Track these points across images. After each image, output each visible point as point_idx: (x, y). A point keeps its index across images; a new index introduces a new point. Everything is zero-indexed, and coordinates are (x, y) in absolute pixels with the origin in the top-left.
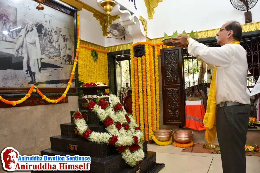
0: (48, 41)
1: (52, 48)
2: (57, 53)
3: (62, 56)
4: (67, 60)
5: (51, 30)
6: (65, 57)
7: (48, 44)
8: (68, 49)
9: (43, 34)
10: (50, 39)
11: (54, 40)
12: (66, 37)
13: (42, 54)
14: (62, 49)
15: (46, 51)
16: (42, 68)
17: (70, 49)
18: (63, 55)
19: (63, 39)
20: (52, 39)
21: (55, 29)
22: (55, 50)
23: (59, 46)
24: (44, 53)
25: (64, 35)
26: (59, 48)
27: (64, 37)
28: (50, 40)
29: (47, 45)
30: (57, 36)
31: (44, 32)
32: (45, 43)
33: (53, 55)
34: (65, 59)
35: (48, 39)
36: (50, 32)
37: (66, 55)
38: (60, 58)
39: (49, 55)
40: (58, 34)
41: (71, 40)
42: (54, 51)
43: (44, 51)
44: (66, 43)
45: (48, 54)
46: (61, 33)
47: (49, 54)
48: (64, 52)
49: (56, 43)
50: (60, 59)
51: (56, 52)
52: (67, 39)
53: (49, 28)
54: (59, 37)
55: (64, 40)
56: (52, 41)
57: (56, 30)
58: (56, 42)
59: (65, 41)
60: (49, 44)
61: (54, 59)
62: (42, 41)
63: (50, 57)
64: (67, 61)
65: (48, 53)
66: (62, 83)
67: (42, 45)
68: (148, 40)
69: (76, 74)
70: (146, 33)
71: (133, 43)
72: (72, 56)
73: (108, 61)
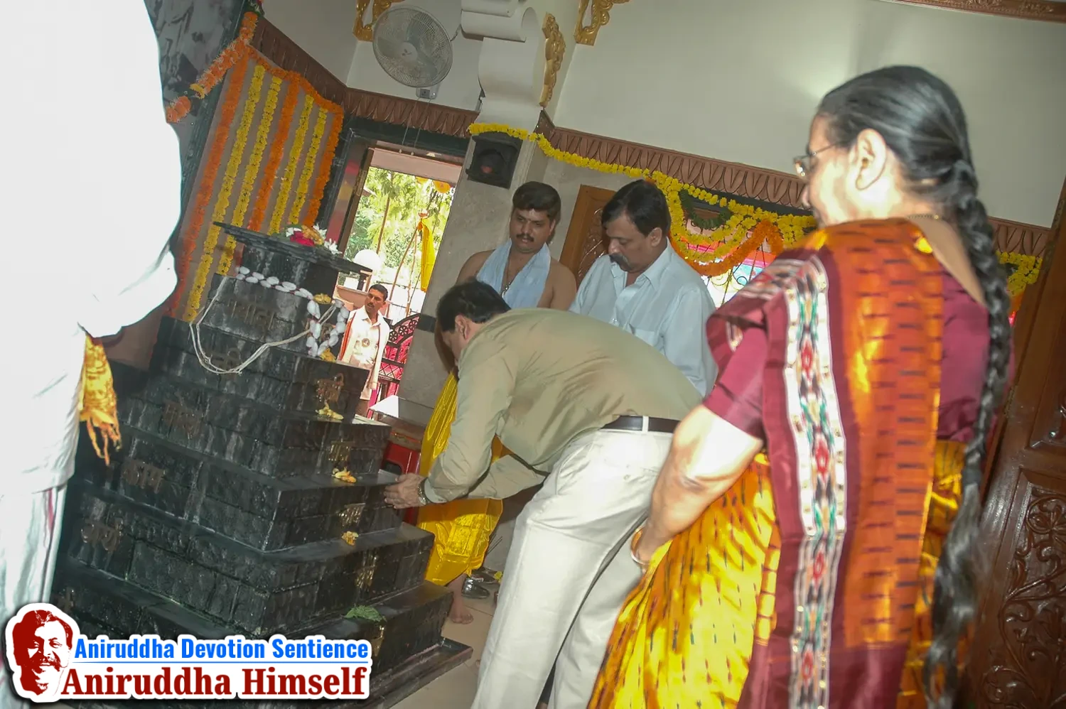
8: (194, 35)
48: (171, 41)
68: (545, 125)
69: (191, 157)
70: (549, 94)
71: (473, 115)
72: (202, 72)
73: (339, 151)
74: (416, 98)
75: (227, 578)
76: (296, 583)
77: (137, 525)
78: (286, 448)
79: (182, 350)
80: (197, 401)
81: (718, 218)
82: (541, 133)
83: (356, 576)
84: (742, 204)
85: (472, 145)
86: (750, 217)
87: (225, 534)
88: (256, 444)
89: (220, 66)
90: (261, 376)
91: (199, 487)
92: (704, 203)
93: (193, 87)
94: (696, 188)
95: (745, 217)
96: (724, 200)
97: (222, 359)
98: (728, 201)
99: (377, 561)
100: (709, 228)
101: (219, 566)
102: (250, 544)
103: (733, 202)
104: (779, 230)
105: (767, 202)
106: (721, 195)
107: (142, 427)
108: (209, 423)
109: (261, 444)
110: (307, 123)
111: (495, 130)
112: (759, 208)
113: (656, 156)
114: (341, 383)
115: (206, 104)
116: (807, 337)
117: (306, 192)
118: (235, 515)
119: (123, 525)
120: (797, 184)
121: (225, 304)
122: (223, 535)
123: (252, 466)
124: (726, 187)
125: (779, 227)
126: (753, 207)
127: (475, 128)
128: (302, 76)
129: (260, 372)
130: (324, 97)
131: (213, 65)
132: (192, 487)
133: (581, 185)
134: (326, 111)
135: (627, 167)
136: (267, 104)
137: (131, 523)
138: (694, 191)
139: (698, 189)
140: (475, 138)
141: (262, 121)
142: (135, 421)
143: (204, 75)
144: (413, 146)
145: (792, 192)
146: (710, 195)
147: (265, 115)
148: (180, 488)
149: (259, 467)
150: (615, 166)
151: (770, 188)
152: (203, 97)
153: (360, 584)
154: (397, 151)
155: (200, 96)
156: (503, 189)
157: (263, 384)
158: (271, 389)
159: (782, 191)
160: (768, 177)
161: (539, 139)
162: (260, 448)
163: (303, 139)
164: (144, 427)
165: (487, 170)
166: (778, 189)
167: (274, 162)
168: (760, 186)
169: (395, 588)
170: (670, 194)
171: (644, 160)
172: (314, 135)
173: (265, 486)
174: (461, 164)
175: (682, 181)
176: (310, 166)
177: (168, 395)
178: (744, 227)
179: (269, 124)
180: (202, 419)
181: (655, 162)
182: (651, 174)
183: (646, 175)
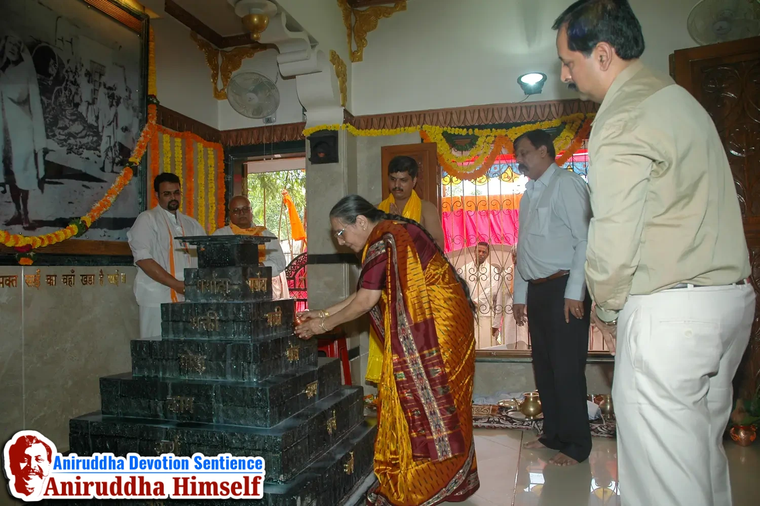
0: (65, 99)
1: (76, 123)
2: (91, 138)
3: (103, 146)
4: (117, 160)
5: (76, 68)
6: (112, 151)
7: (67, 108)
8: (122, 129)
9: (51, 78)
10: (73, 93)
11: (84, 99)
12: (117, 93)
13: (48, 137)
14: (105, 126)
15: (60, 128)
16: (47, 180)
17: (125, 129)
18: (108, 146)
19: (109, 97)
20: (76, 93)
21: (87, 66)
22: (86, 128)
23: (97, 117)
24: (54, 135)
25: (111, 85)
26: (95, 124)
27: (111, 92)
28: (71, 98)
29: (64, 113)
30: (91, 86)
31: (56, 71)
32: (58, 104)
33: (80, 142)
34: (112, 157)
35: (67, 92)
36: (71, 71)
37: (115, 146)
38: (100, 152)
39: (69, 141)
40: (95, 81)
41: (130, 102)
42: (83, 130)
43: (54, 128)
44: (116, 110)
45: (66, 138)
46: (103, 79)
47: (69, 139)
48: (110, 137)
49: (88, 108)
50: (100, 156)
51: (88, 133)
52: (121, 98)
53: (68, 61)
54: (97, 90)
55: (112, 102)
56: (77, 100)
57: (89, 70)
58: (89, 104)
59: (114, 103)
60: (69, 111)
61: (81, 154)
62: (50, 98)
63: (72, 148)
64: (117, 164)
65: (66, 136)
66: (102, 228)
67: (48, 110)
68: (349, 118)
69: (141, 203)
70: (345, 99)
71: (303, 124)
72: (133, 149)
73: (226, 171)
74: (264, 125)
75: (254, 451)
76: (294, 442)
77: (187, 435)
78: (262, 362)
79: (179, 321)
80: (199, 349)
81: (470, 142)
82: (347, 123)
83: (326, 426)
84: (483, 130)
85: (308, 142)
86: (490, 136)
87: (242, 425)
88: (243, 365)
89: (143, 142)
90: (232, 322)
91: (217, 401)
92: (459, 136)
93: (131, 160)
94: (451, 128)
95: (487, 137)
96: (471, 130)
97: (205, 320)
98: (473, 130)
99: (336, 413)
100: (466, 150)
101: (245, 445)
102: (259, 426)
103: (476, 130)
104: (510, 138)
105: (497, 124)
106: (468, 128)
107: (170, 375)
108: (210, 360)
109: (246, 363)
110: (203, 160)
111: (319, 130)
112: (493, 129)
113: (421, 116)
114: (280, 311)
115: (141, 168)
117: (214, 201)
118: (245, 412)
119: (180, 439)
120: (512, 109)
121: (196, 285)
122: (241, 426)
123: (245, 379)
124: (469, 123)
126: (489, 129)
127: (307, 132)
128: (191, 132)
129: (231, 320)
130: (208, 141)
131: (138, 143)
132: (213, 403)
133: (382, 148)
134: (212, 149)
135: (406, 128)
136: (176, 156)
137: (183, 435)
138: (451, 130)
139: (453, 128)
140: (308, 138)
141: (176, 167)
142: (164, 373)
143: (135, 151)
144: (271, 154)
145: (510, 113)
146: (461, 130)
147: (177, 163)
148: (205, 405)
149: (249, 378)
150: (398, 129)
151: (496, 115)
152: (138, 164)
153: (330, 431)
154: (262, 160)
155: (136, 164)
156: (334, 164)
157: (235, 327)
158: (241, 328)
160: (493, 109)
161: (347, 127)
162: (247, 367)
163: (203, 170)
164: (171, 374)
165: (321, 155)
166: (501, 115)
167: (190, 190)
168: (490, 116)
169: (350, 427)
170: (437, 136)
171: (414, 120)
172: (209, 166)
173: (257, 388)
174: (304, 156)
175: (441, 126)
176: (212, 185)
177: (179, 351)
178: (488, 143)
179: (181, 168)
180: (206, 359)
181: (422, 120)
182: (422, 127)
183: (419, 129)
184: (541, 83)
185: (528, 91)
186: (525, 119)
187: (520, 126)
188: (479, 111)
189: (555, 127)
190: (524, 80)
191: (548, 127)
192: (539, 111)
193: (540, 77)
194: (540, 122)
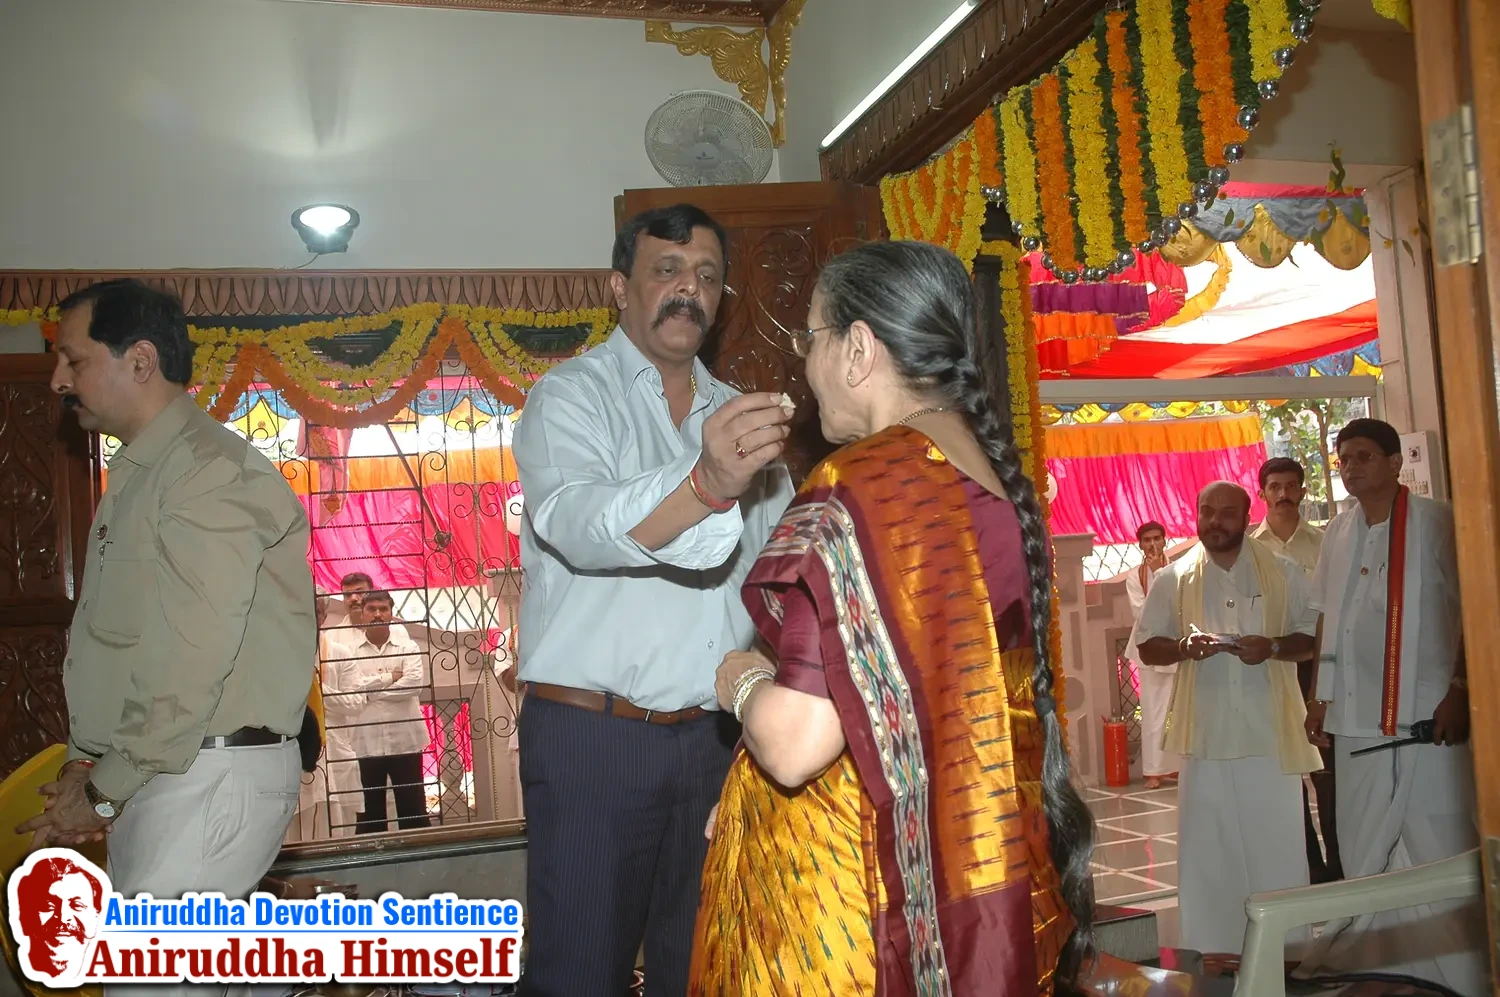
84: (207, 328)
86: (224, 343)
95: (218, 345)
104: (273, 352)
105: (242, 317)
112: (233, 328)
113: (44, 283)
116: (849, 585)
120: (278, 283)
125: (273, 346)
126: (223, 329)
135: (3, 311)
145: (274, 291)
151: (240, 294)
159: (259, 295)
160: (232, 280)
166: (252, 295)
168: (225, 294)
178: (221, 361)
181: (47, 294)
182: (46, 313)
183: (39, 317)
184: (348, 230)
185: (317, 247)
186: (308, 308)
187: (298, 324)
188: (198, 281)
189: (376, 331)
190: (306, 218)
191: (362, 329)
192: (340, 291)
193: (344, 217)
194: (344, 317)
